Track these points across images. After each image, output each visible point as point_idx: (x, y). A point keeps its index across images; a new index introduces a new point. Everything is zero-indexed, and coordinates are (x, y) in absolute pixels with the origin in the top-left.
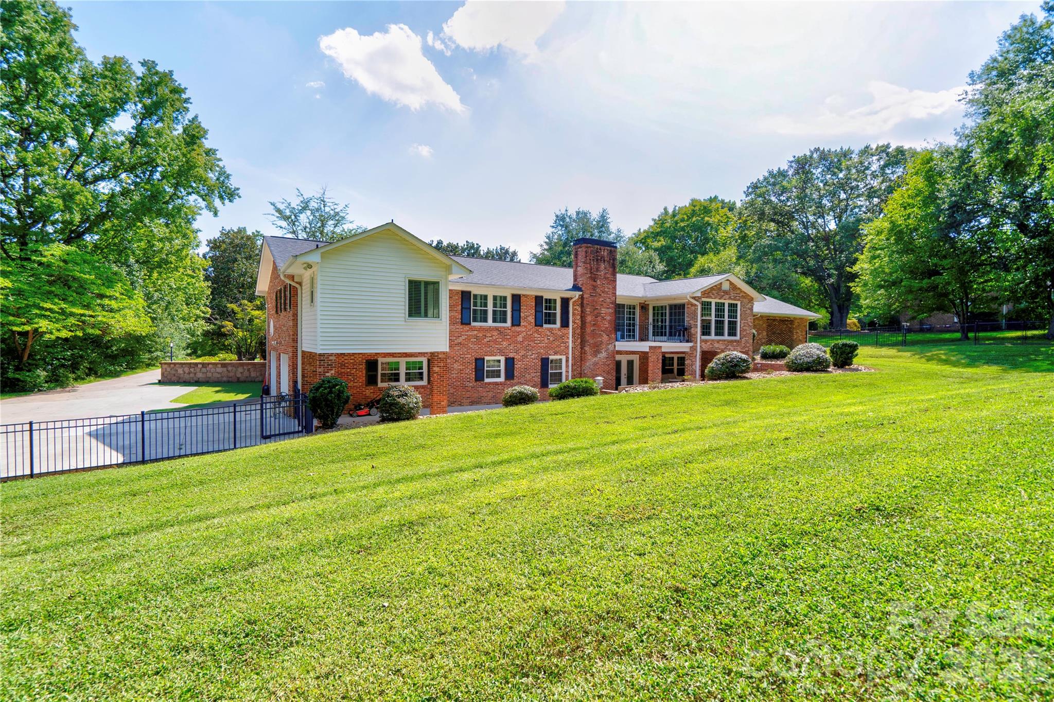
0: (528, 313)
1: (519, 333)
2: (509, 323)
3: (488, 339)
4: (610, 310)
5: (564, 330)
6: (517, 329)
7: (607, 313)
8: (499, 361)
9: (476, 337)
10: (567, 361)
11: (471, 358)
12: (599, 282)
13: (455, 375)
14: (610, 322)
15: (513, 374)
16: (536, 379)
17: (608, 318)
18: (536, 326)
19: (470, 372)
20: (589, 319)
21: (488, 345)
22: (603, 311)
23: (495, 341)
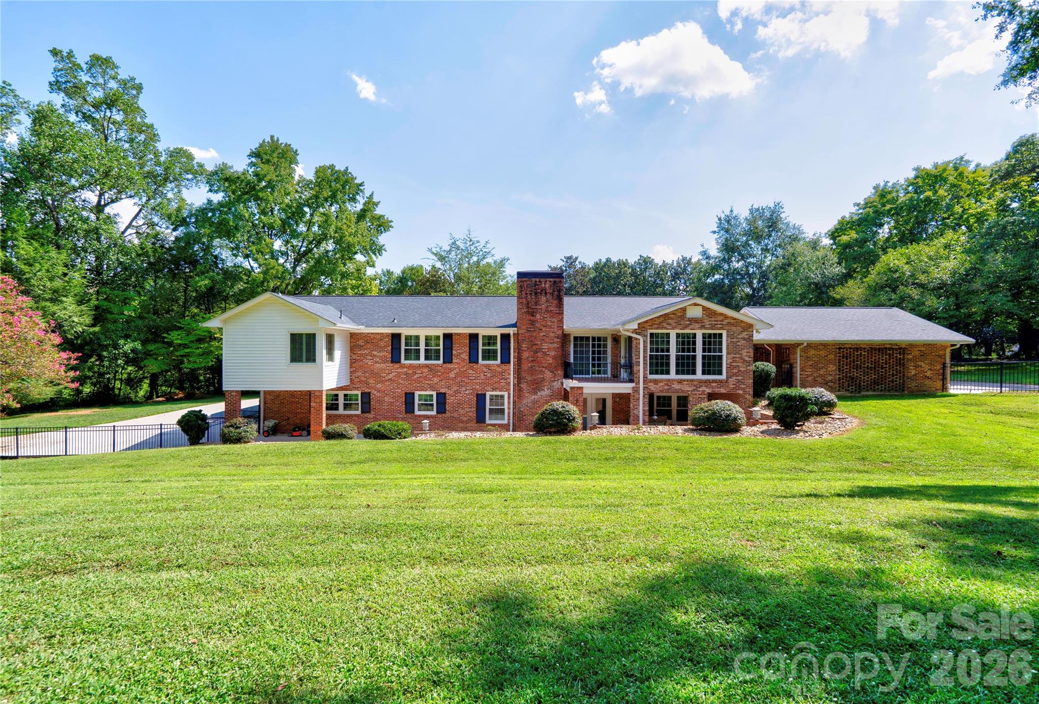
0: (461, 352)
1: (451, 370)
2: (441, 361)
3: (418, 376)
4: (555, 345)
5: (504, 367)
6: (449, 366)
7: (550, 348)
8: (432, 396)
9: (406, 374)
10: (509, 397)
11: (400, 392)
12: (538, 316)
13: (386, 407)
14: (554, 358)
15: (445, 409)
16: (471, 414)
17: (553, 353)
18: (470, 362)
19: (400, 405)
20: (525, 355)
21: (418, 381)
22: (545, 346)
23: (426, 378)
